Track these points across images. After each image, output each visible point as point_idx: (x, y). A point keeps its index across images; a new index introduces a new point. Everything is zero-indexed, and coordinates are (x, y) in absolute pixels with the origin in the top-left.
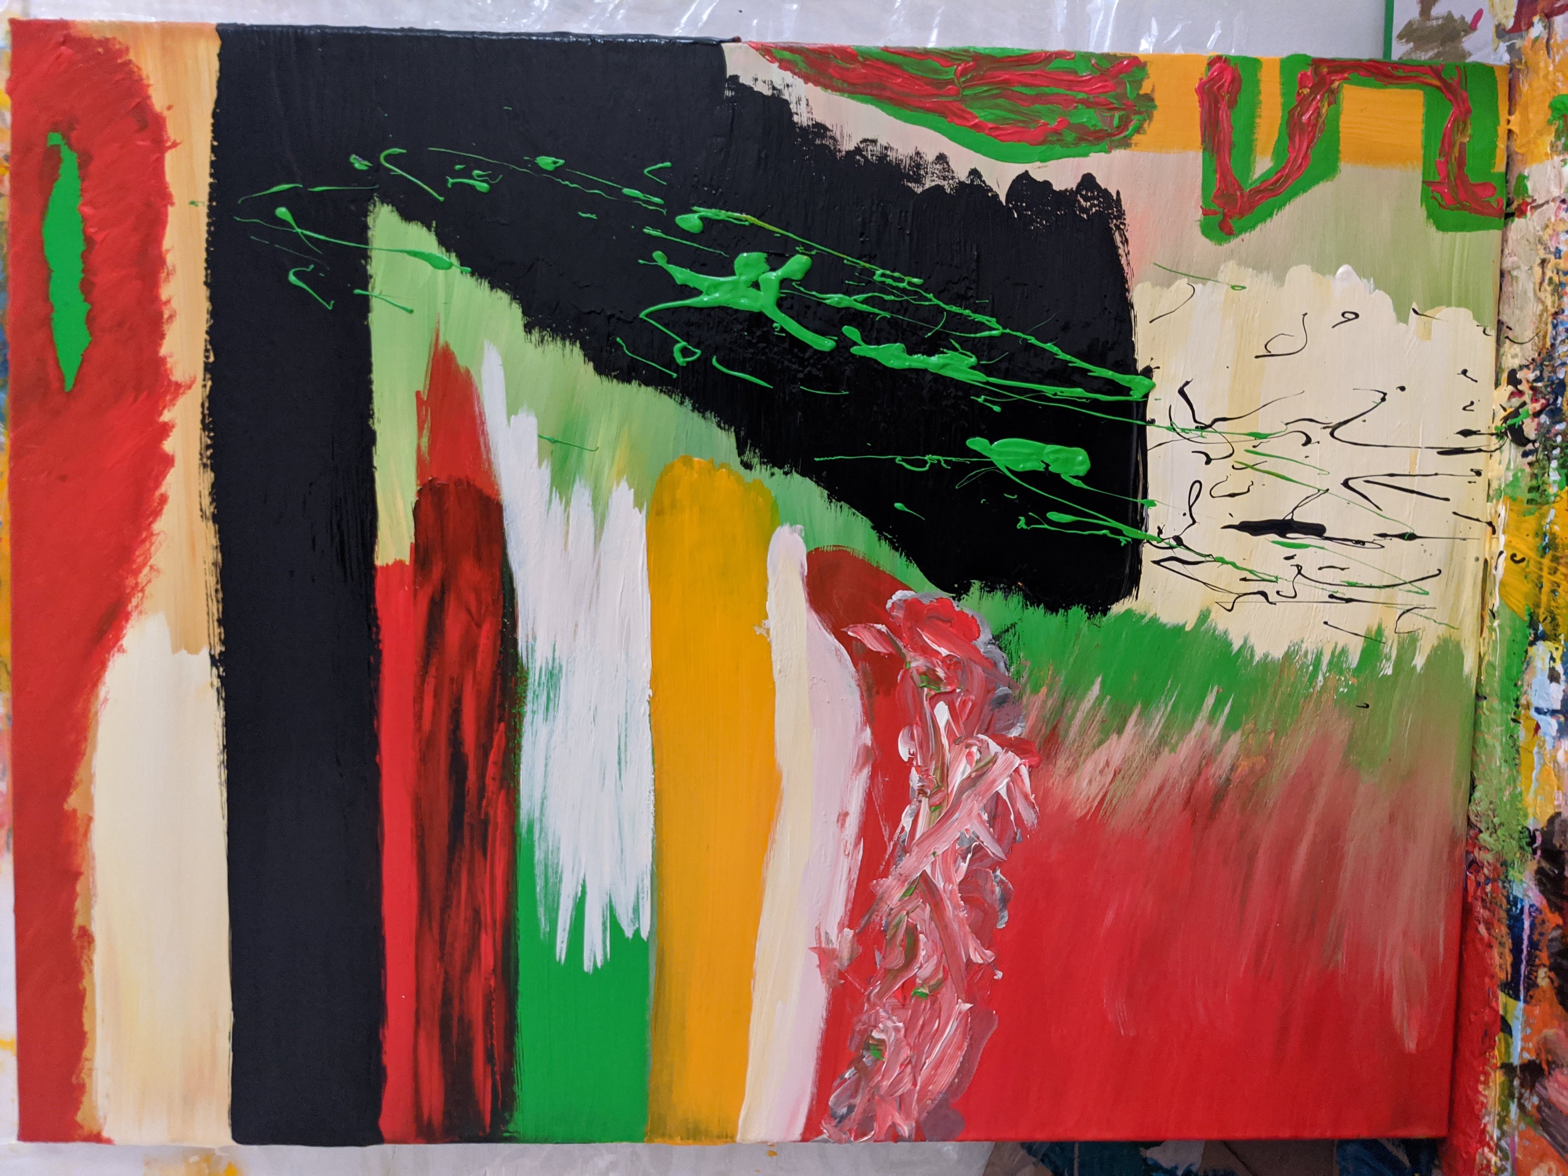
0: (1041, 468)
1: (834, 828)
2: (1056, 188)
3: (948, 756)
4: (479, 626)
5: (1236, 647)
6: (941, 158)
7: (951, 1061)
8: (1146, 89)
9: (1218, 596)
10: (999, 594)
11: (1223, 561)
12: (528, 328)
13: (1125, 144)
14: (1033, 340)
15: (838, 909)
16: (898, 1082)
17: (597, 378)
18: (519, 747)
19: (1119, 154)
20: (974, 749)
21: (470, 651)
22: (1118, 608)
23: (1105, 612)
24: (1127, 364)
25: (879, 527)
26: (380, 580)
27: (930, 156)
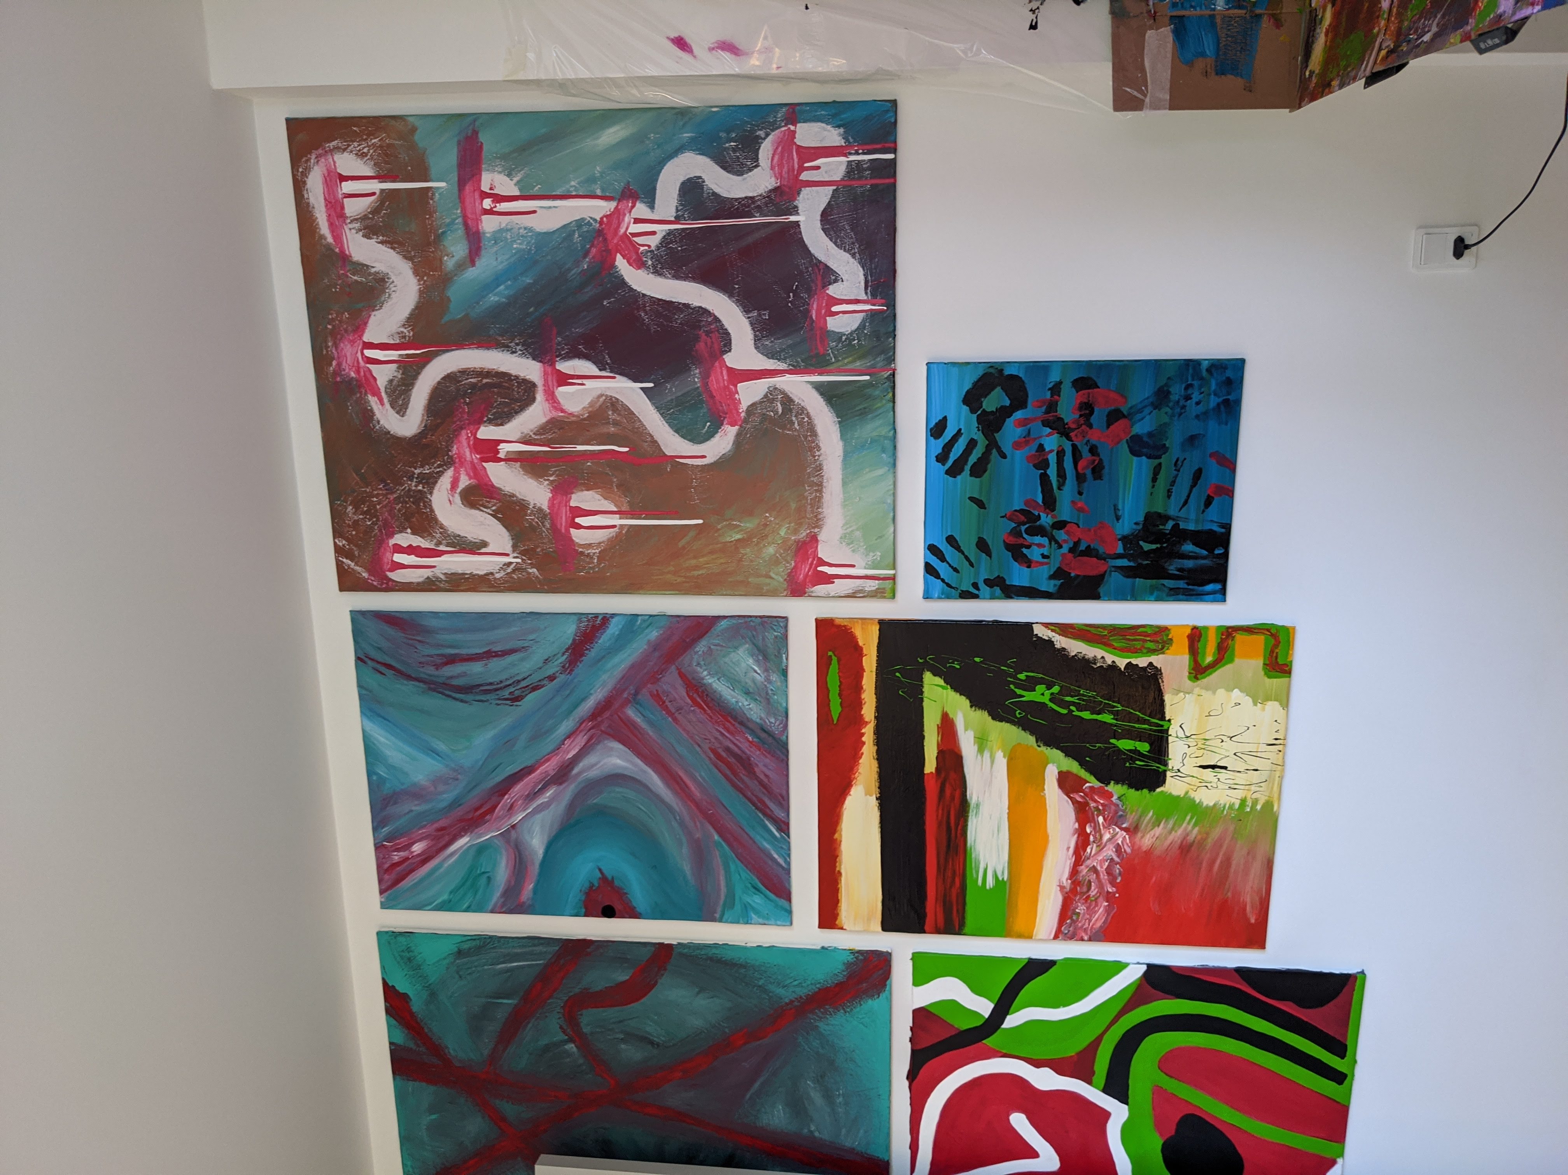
0: (1134, 748)
1: (1065, 851)
2: (1140, 666)
3: (1103, 832)
4: (955, 790)
5: (1197, 801)
6: (1103, 657)
7: (1101, 919)
8: (1170, 637)
9: (1192, 787)
10: (1120, 785)
11: (1193, 776)
12: (971, 706)
13: (1163, 653)
14: (1132, 711)
15: (1066, 874)
16: (1084, 924)
17: (992, 721)
18: (967, 825)
19: (1161, 656)
20: (1111, 830)
21: (953, 798)
22: (1158, 790)
23: (1154, 791)
24: (1163, 718)
25: (1081, 765)
26: (926, 777)
27: (1099, 657)
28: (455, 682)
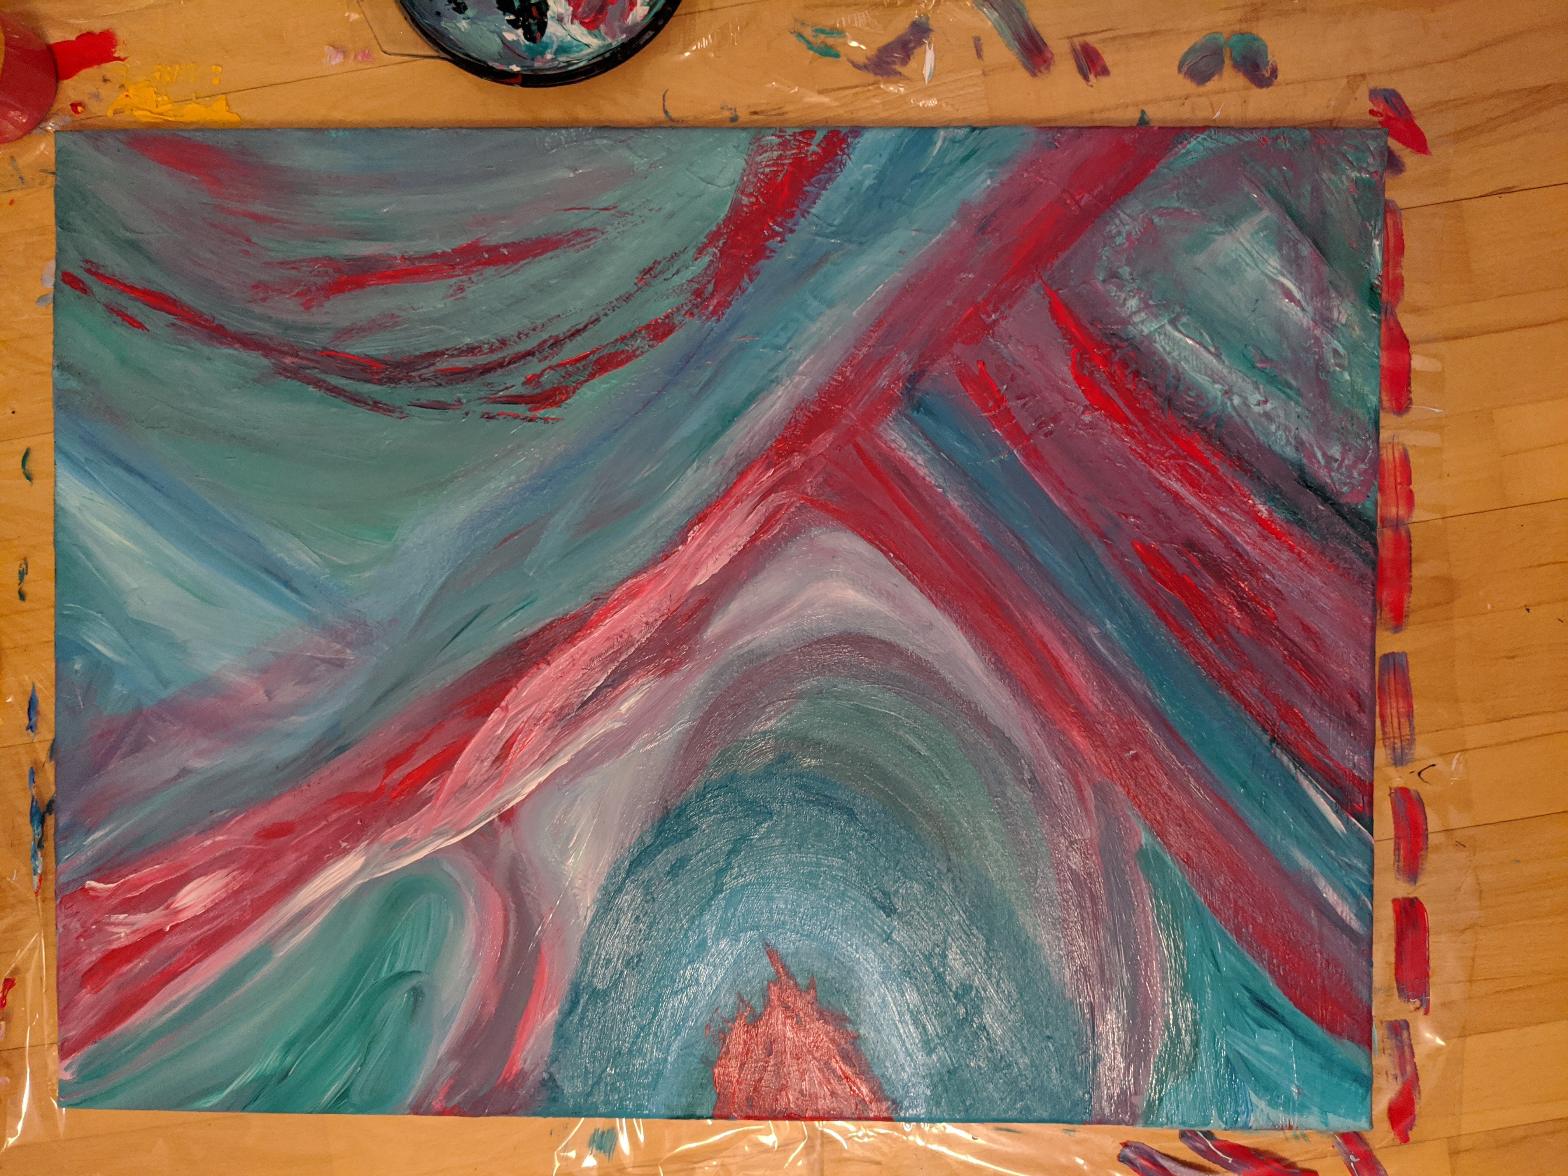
28: (358, 348)
